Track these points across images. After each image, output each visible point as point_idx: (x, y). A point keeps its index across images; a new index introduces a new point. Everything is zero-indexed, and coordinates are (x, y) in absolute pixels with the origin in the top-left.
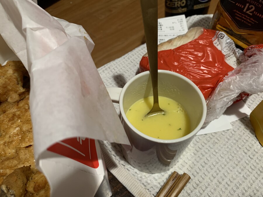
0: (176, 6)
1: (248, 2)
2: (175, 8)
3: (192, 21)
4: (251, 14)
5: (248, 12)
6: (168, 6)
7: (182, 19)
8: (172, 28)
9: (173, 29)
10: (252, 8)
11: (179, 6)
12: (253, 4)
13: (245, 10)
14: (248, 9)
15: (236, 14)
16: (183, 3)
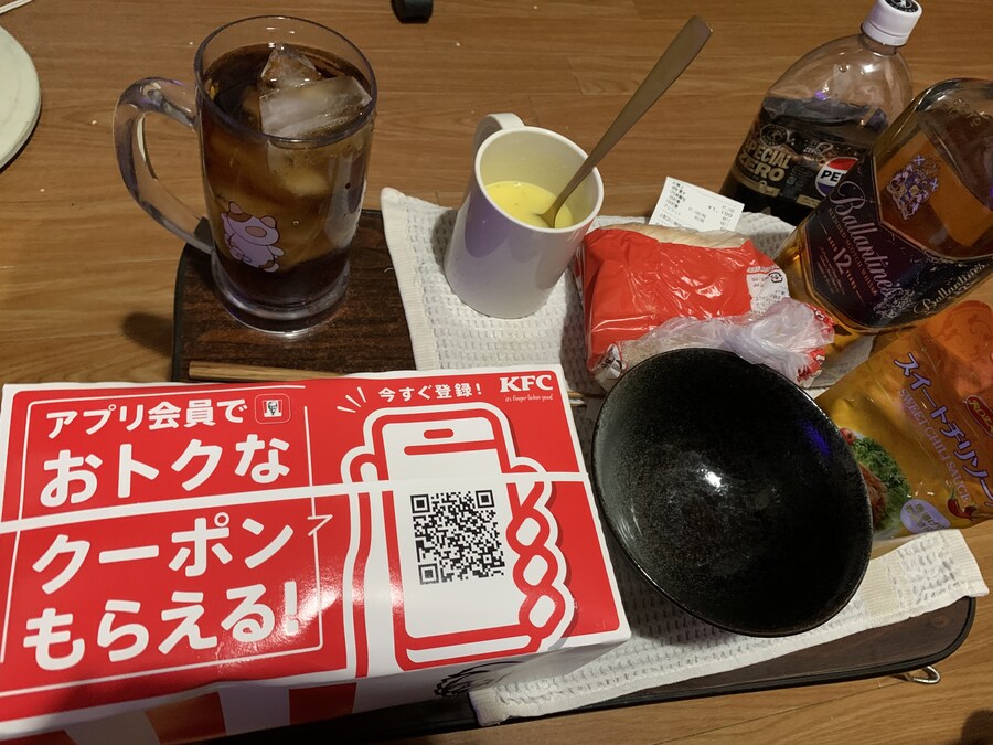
0: (757, 172)
1: (846, 247)
2: (753, 174)
3: (761, 226)
4: (842, 272)
5: (839, 264)
6: (742, 162)
7: (732, 211)
8: (702, 217)
9: (702, 221)
10: (847, 261)
11: (764, 176)
12: (851, 255)
13: (836, 258)
14: (842, 260)
15: (821, 257)
16: (777, 174)
